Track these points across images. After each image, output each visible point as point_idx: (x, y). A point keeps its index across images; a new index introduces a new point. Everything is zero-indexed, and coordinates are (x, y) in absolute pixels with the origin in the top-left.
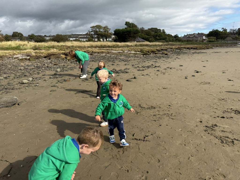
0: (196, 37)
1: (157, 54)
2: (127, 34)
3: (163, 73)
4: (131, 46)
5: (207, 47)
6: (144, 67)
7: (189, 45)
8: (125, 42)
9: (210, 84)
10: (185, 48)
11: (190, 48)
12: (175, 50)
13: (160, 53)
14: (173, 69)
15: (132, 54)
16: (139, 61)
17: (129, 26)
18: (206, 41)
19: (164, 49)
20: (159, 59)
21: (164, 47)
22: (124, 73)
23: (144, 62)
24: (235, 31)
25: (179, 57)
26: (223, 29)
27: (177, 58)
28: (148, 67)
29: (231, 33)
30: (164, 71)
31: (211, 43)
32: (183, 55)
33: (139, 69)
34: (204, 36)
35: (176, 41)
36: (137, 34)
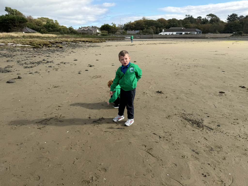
0: (90, 30)
1: (51, 47)
2: (9, 22)
3: (55, 69)
4: (17, 37)
5: (101, 40)
6: (33, 63)
7: (85, 38)
8: (8, 31)
9: (101, 77)
10: (80, 41)
11: (85, 41)
12: (70, 43)
13: (54, 47)
14: (66, 64)
15: (19, 47)
16: (28, 56)
17: (12, 13)
18: (100, 34)
19: (58, 41)
20: (53, 53)
21: (58, 40)
22: (5, 72)
23: (34, 57)
24: (122, 26)
25: (74, 50)
26: (113, 24)
27: (72, 51)
28: (39, 63)
29: (119, 28)
30: (57, 67)
31: (104, 37)
32: (78, 48)
33: (26, 66)
34: (97, 29)
35: (71, 33)
36: (24, 24)
